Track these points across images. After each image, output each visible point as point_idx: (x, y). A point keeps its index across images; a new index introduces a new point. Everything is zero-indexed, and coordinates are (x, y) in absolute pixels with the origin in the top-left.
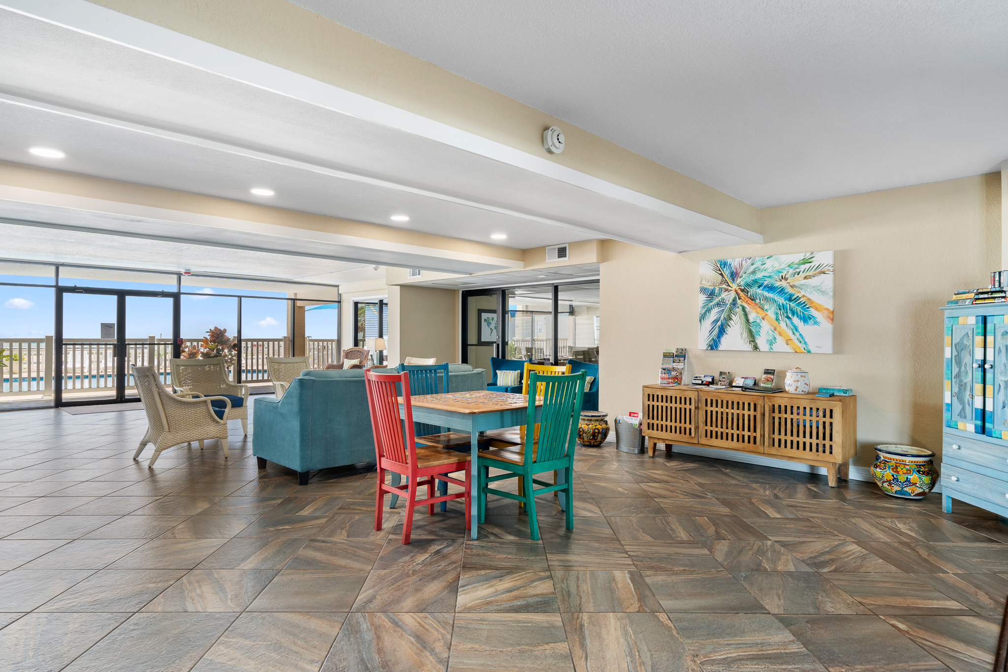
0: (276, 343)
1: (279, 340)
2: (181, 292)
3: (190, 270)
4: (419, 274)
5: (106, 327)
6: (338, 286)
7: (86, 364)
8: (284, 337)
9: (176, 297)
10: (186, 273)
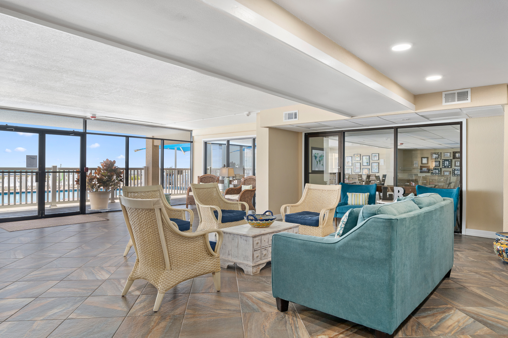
0: (139, 171)
1: (141, 169)
2: (87, 132)
3: (95, 115)
4: (296, 118)
5: (30, 159)
6: (192, 131)
7: (18, 184)
8: (145, 167)
9: (83, 136)
10: (92, 117)
